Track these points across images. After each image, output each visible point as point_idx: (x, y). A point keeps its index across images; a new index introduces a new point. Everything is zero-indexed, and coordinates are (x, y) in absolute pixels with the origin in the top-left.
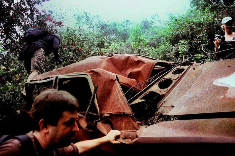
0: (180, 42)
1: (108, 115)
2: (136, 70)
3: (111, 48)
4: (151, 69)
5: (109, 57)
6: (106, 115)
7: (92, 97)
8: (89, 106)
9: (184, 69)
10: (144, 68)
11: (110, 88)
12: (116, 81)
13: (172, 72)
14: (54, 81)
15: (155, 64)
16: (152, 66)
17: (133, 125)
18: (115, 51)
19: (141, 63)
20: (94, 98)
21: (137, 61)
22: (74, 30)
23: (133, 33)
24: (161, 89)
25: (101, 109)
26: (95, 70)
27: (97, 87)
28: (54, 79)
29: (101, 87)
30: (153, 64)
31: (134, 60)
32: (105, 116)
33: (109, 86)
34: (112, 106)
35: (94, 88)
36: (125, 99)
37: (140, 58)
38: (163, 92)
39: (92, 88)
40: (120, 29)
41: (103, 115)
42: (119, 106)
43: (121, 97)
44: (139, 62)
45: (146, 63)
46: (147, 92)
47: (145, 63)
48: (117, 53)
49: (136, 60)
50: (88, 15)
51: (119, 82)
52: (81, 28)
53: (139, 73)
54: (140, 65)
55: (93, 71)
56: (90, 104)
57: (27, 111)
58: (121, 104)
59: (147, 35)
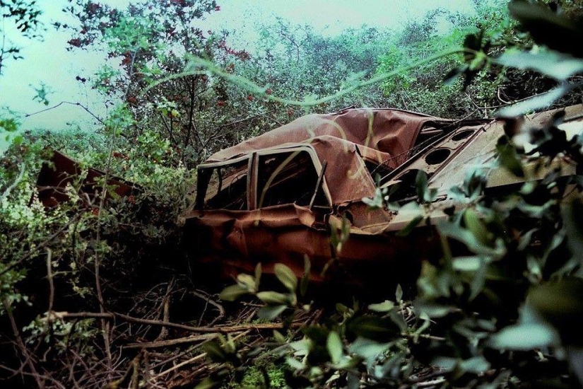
0: (479, 76)
1: (345, 205)
2: (390, 136)
3: (339, 94)
4: (415, 132)
5: (339, 116)
6: (342, 205)
7: (319, 180)
8: (315, 194)
9: (474, 131)
10: (403, 133)
11: (347, 164)
12: (356, 153)
13: (451, 136)
14: (249, 160)
15: (422, 123)
16: (417, 128)
17: (383, 215)
18: (349, 100)
19: (398, 124)
20: (322, 182)
21: (392, 120)
22: (257, 57)
23: (384, 65)
24: (429, 164)
25: (334, 197)
26: (320, 137)
27: (327, 164)
28: (250, 156)
29: (332, 164)
30: (419, 124)
31: (385, 119)
32: (340, 207)
33: (345, 162)
34: (351, 191)
35: (321, 167)
36: (370, 178)
37: (396, 114)
38: (433, 168)
39: (319, 167)
40: (357, 50)
41: (337, 206)
42: (362, 190)
43: (365, 176)
44: (395, 122)
45: (407, 123)
46: (406, 170)
47: (405, 124)
48: (354, 107)
49: (389, 118)
50: (285, 23)
51: (362, 157)
52: (271, 53)
53: (395, 141)
54: (396, 126)
55: (318, 140)
56: (316, 191)
57: (200, 217)
58: (365, 187)
59: (417, 60)
